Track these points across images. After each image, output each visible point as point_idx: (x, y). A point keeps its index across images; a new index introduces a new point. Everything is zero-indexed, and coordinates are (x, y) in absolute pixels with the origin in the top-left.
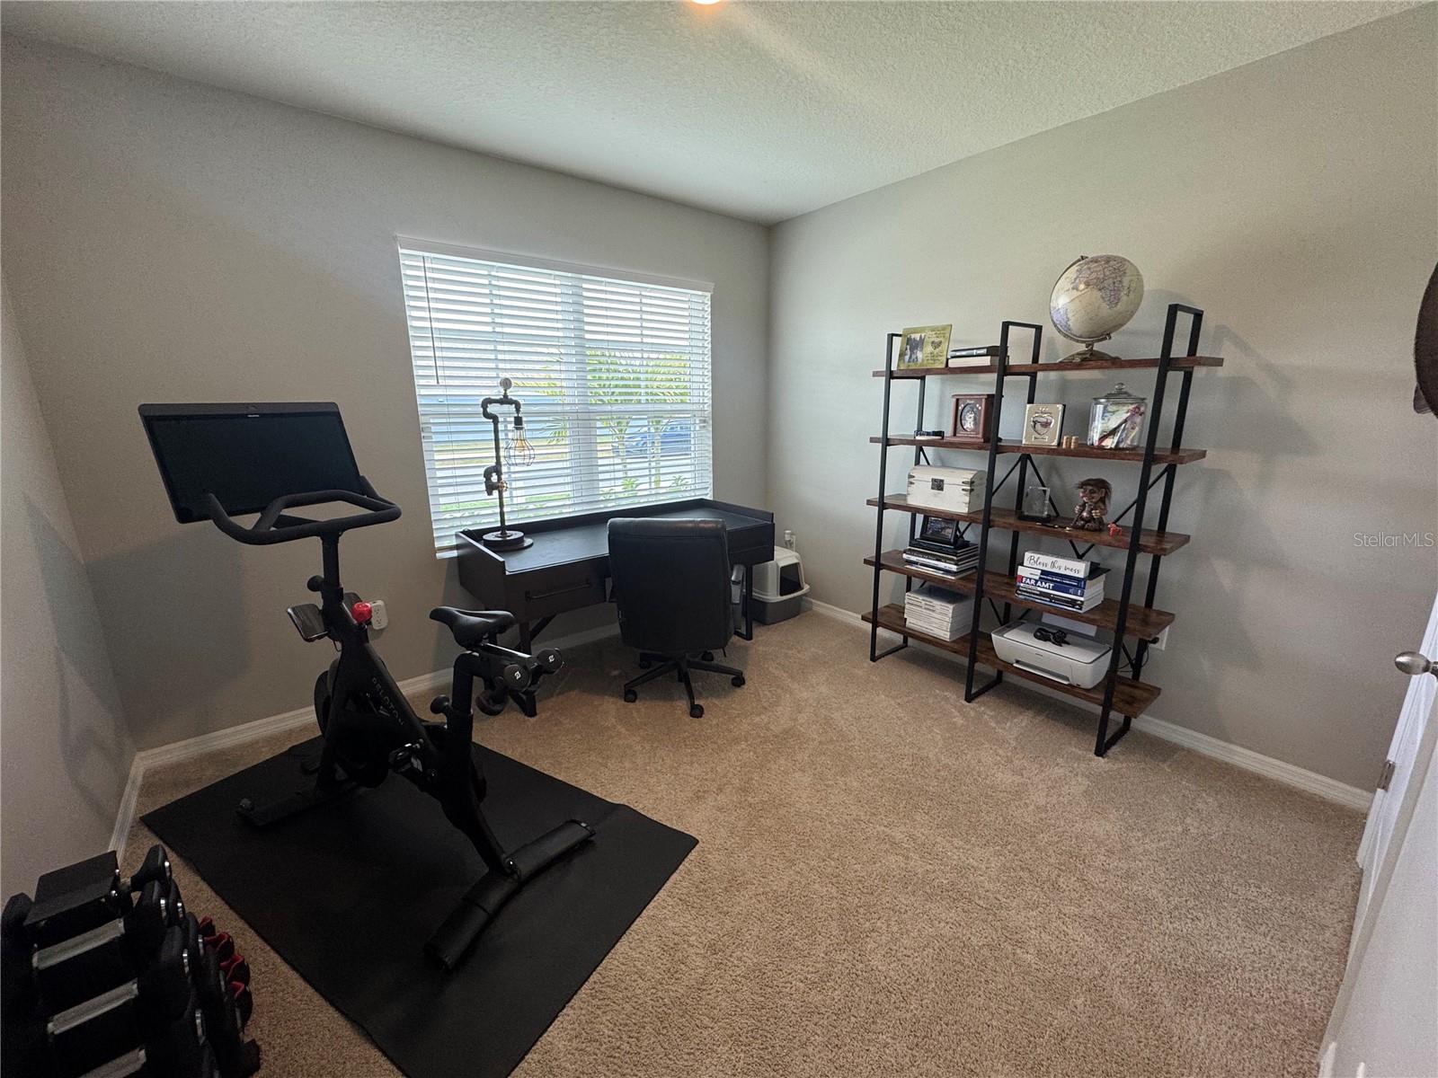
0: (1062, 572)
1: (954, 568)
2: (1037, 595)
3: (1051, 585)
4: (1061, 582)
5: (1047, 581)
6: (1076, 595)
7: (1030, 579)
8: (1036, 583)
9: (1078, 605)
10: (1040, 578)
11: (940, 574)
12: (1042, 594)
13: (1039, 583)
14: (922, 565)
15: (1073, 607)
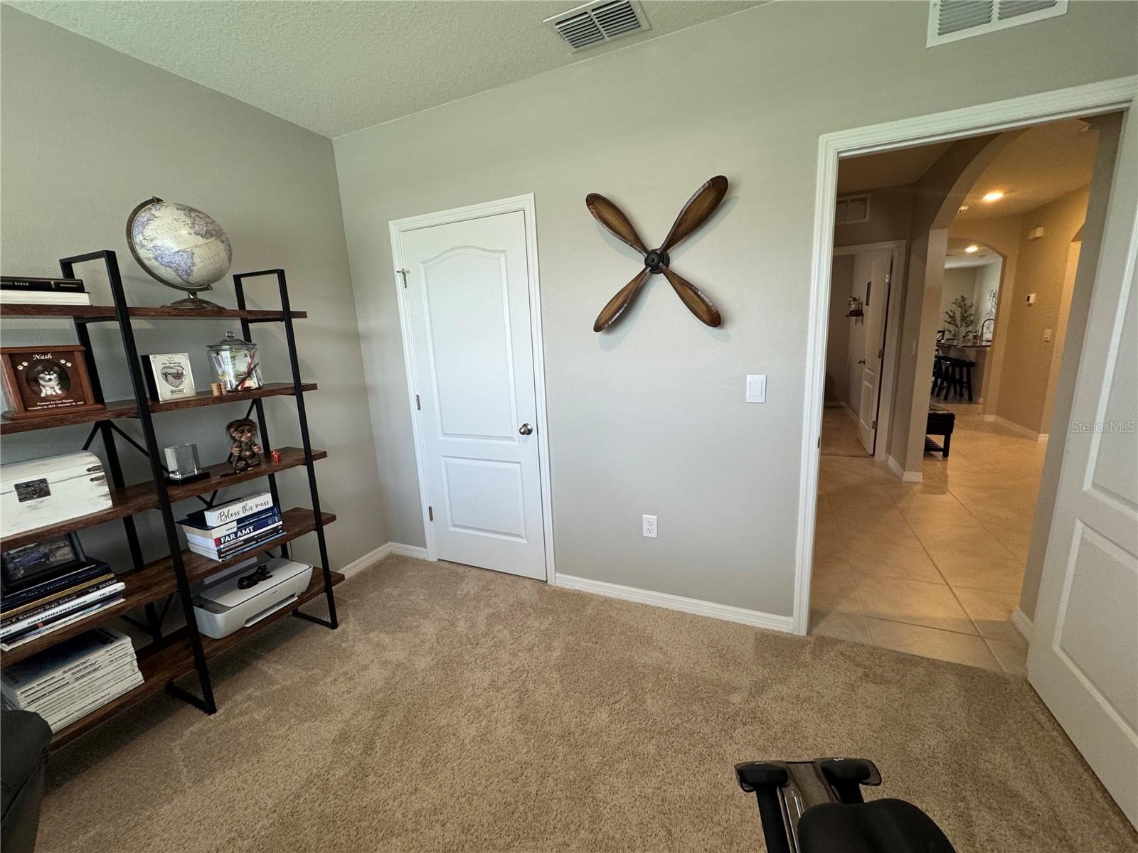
0: (255, 510)
1: (120, 586)
2: (241, 545)
3: (251, 528)
4: (256, 520)
5: (245, 527)
6: (276, 522)
7: (229, 535)
8: (236, 536)
9: (280, 529)
10: (238, 528)
11: (94, 611)
12: (246, 541)
13: (239, 533)
14: (46, 623)
15: (278, 534)
